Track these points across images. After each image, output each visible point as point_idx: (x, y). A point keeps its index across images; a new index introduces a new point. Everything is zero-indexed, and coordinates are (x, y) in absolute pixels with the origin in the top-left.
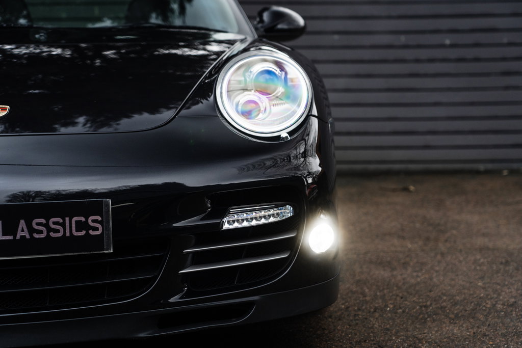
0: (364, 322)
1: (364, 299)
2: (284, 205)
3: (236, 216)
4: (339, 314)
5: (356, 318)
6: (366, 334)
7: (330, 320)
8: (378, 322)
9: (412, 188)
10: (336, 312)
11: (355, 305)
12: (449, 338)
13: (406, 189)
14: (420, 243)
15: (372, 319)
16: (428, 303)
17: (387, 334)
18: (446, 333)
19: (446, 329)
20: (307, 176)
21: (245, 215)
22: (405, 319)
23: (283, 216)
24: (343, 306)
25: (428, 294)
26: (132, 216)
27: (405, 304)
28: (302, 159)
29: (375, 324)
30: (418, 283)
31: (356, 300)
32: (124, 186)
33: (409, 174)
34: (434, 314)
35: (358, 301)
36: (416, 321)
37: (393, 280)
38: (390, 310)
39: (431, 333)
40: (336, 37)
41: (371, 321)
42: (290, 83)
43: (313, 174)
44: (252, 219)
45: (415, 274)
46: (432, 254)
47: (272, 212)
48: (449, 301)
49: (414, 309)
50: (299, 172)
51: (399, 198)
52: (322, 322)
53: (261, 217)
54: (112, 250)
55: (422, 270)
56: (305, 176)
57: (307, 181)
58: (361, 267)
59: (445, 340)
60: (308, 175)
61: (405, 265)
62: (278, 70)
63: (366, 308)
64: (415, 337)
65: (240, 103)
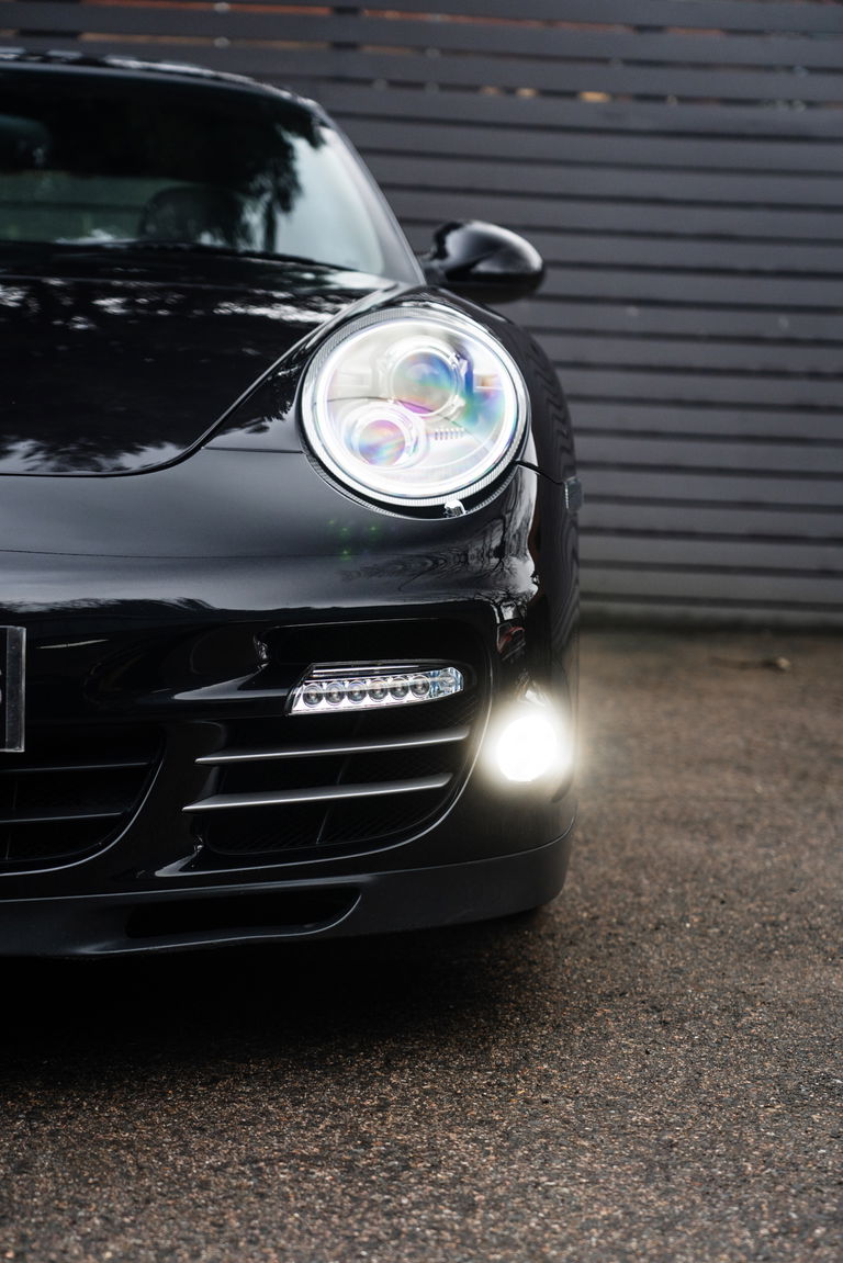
0: (628, 951)
1: (636, 900)
2: (443, 666)
3: (325, 685)
4: (571, 931)
5: (612, 941)
6: (627, 979)
7: (550, 943)
8: (660, 954)
9: (784, 663)
10: (566, 926)
11: (612, 913)
12: (817, 996)
13: (771, 665)
14: (786, 783)
15: (646, 946)
16: (782, 917)
17: (676, 980)
18: (813, 985)
19: (813, 975)
20: (501, 602)
21: (347, 684)
22: (722, 950)
23: (439, 692)
24: (585, 915)
25: (786, 896)
26: (92, 673)
27: (727, 916)
28: (495, 561)
29: (652, 957)
30: (766, 872)
31: (616, 901)
32: (84, 600)
33: (782, 631)
34: (792, 943)
35: (622, 905)
36: (748, 955)
37: (710, 862)
38: (691, 928)
39: (778, 983)
40: (633, 311)
41: (643, 951)
42: (477, 388)
43: (517, 599)
44: (363, 693)
45: (761, 851)
46: (809, 810)
47: (411, 680)
48: (829, 915)
49: (746, 928)
50: (485, 593)
51: (753, 684)
52: (531, 948)
53: (384, 691)
54: (23, 747)
55: (779, 842)
56: (497, 601)
57: (501, 615)
58: (641, 830)
59: (807, 1001)
60: (504, 600)
61: (742, 829)
62: (453, 355)
63: (638, 921)
64: (739, 992)
65: (357, 426)
